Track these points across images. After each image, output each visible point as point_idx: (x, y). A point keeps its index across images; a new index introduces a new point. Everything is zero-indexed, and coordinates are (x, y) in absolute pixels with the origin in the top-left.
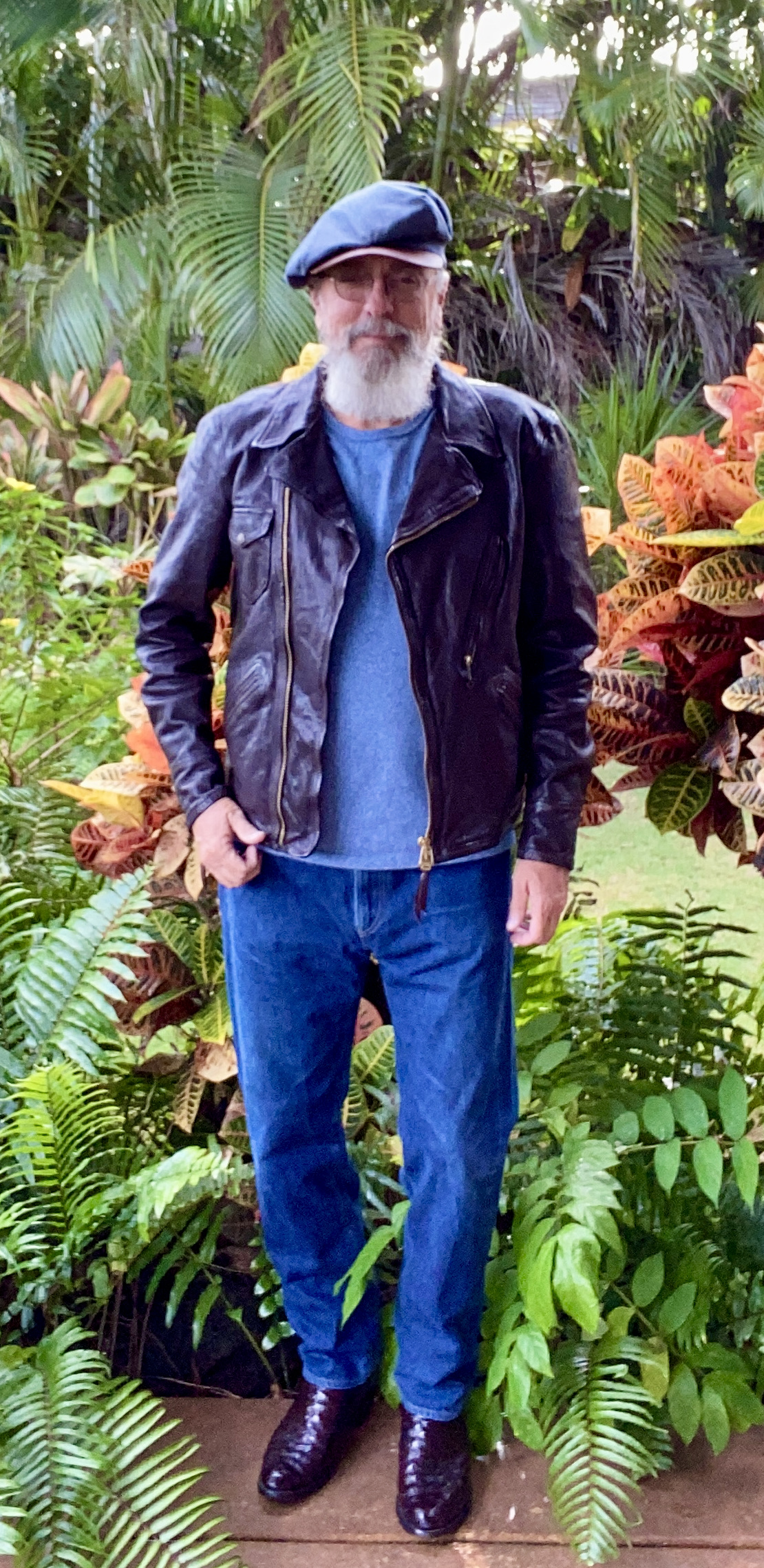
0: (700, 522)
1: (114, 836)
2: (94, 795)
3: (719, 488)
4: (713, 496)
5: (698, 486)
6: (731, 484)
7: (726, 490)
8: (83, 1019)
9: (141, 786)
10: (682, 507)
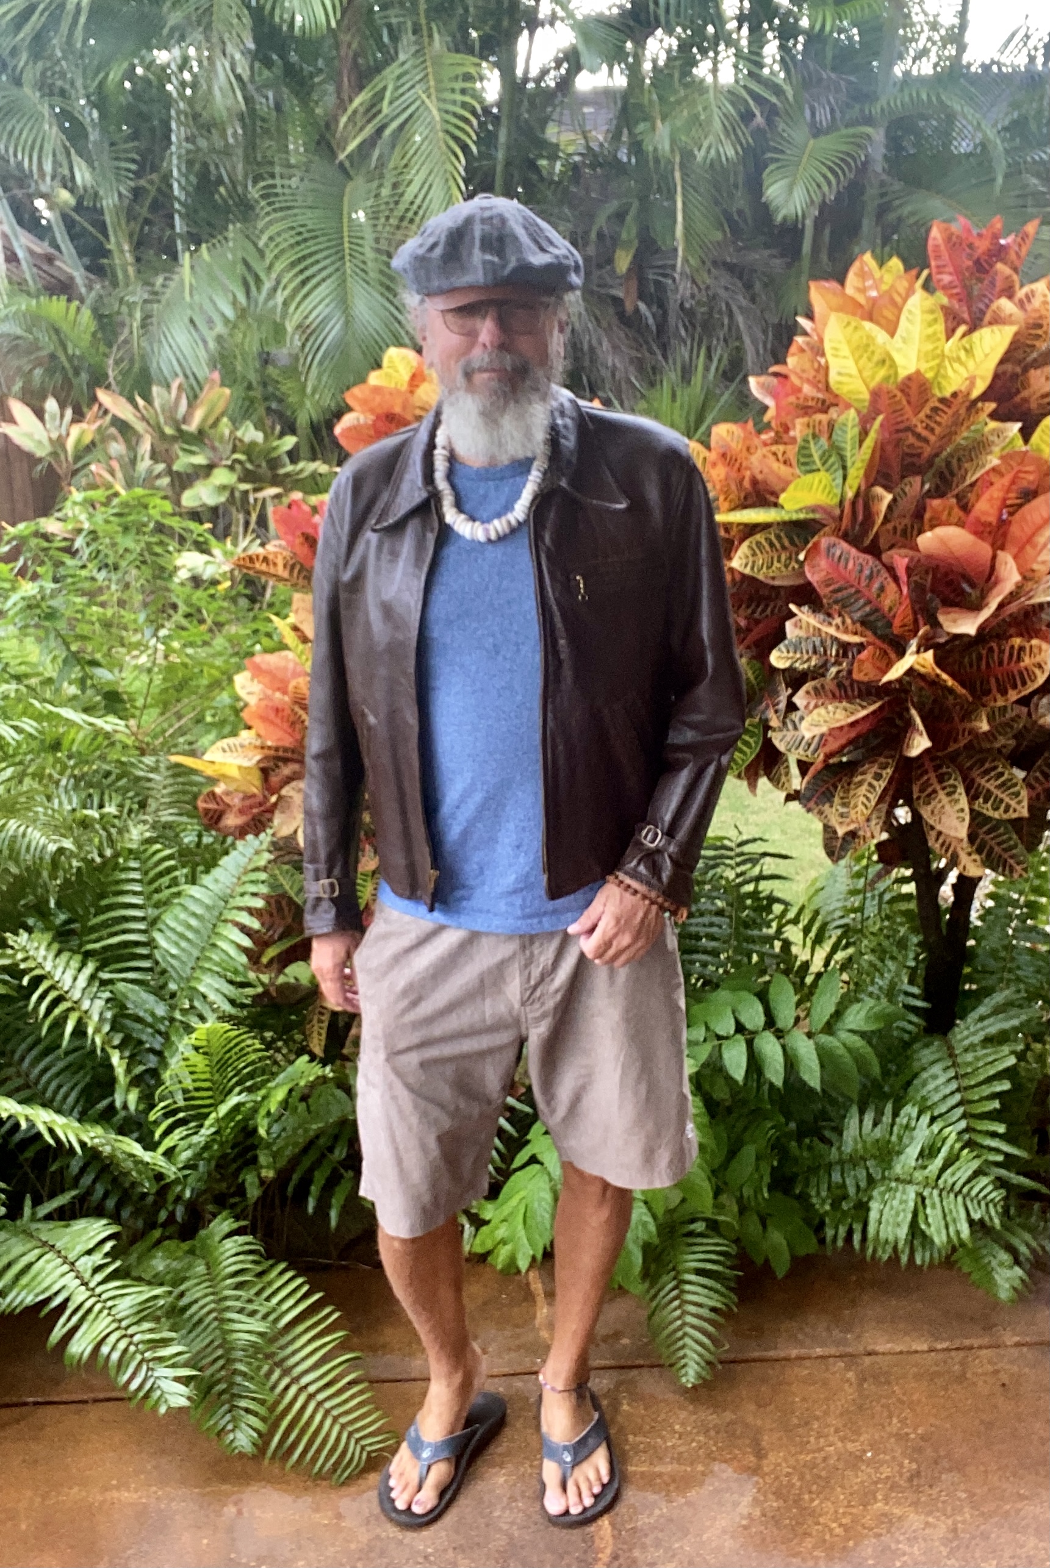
0: (749, 502)
1: (236, 801)
2: (216, 767)
3: (766, 470)
4: (759, 477)
5: (747, 468)
6: (775, 466)
7: (772, 471)
8: (217, 964)
9: (258, 757)
10: (733, 487)
